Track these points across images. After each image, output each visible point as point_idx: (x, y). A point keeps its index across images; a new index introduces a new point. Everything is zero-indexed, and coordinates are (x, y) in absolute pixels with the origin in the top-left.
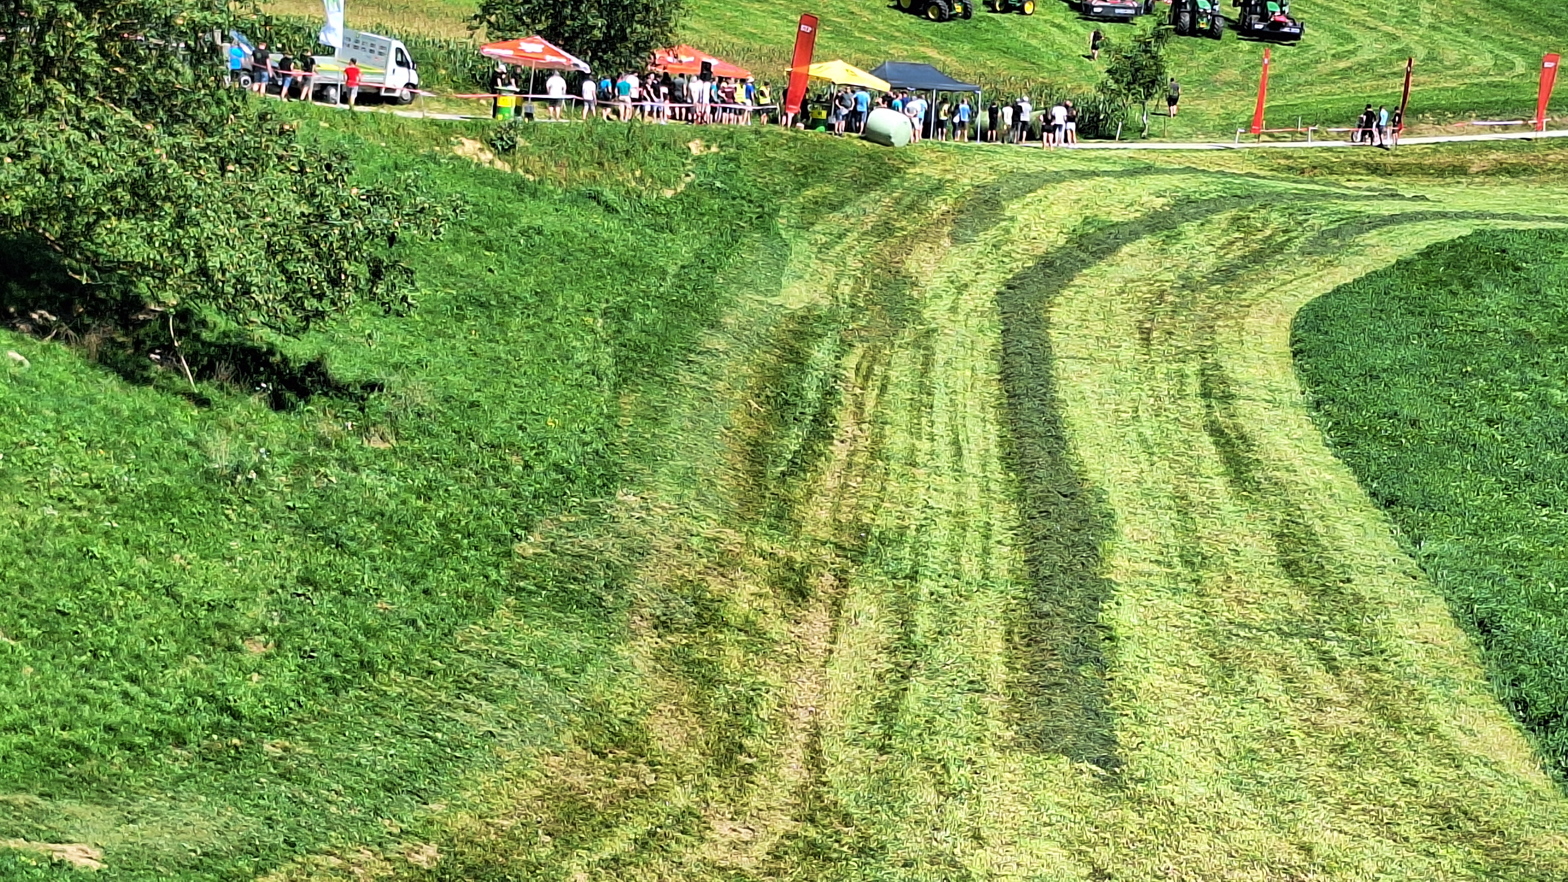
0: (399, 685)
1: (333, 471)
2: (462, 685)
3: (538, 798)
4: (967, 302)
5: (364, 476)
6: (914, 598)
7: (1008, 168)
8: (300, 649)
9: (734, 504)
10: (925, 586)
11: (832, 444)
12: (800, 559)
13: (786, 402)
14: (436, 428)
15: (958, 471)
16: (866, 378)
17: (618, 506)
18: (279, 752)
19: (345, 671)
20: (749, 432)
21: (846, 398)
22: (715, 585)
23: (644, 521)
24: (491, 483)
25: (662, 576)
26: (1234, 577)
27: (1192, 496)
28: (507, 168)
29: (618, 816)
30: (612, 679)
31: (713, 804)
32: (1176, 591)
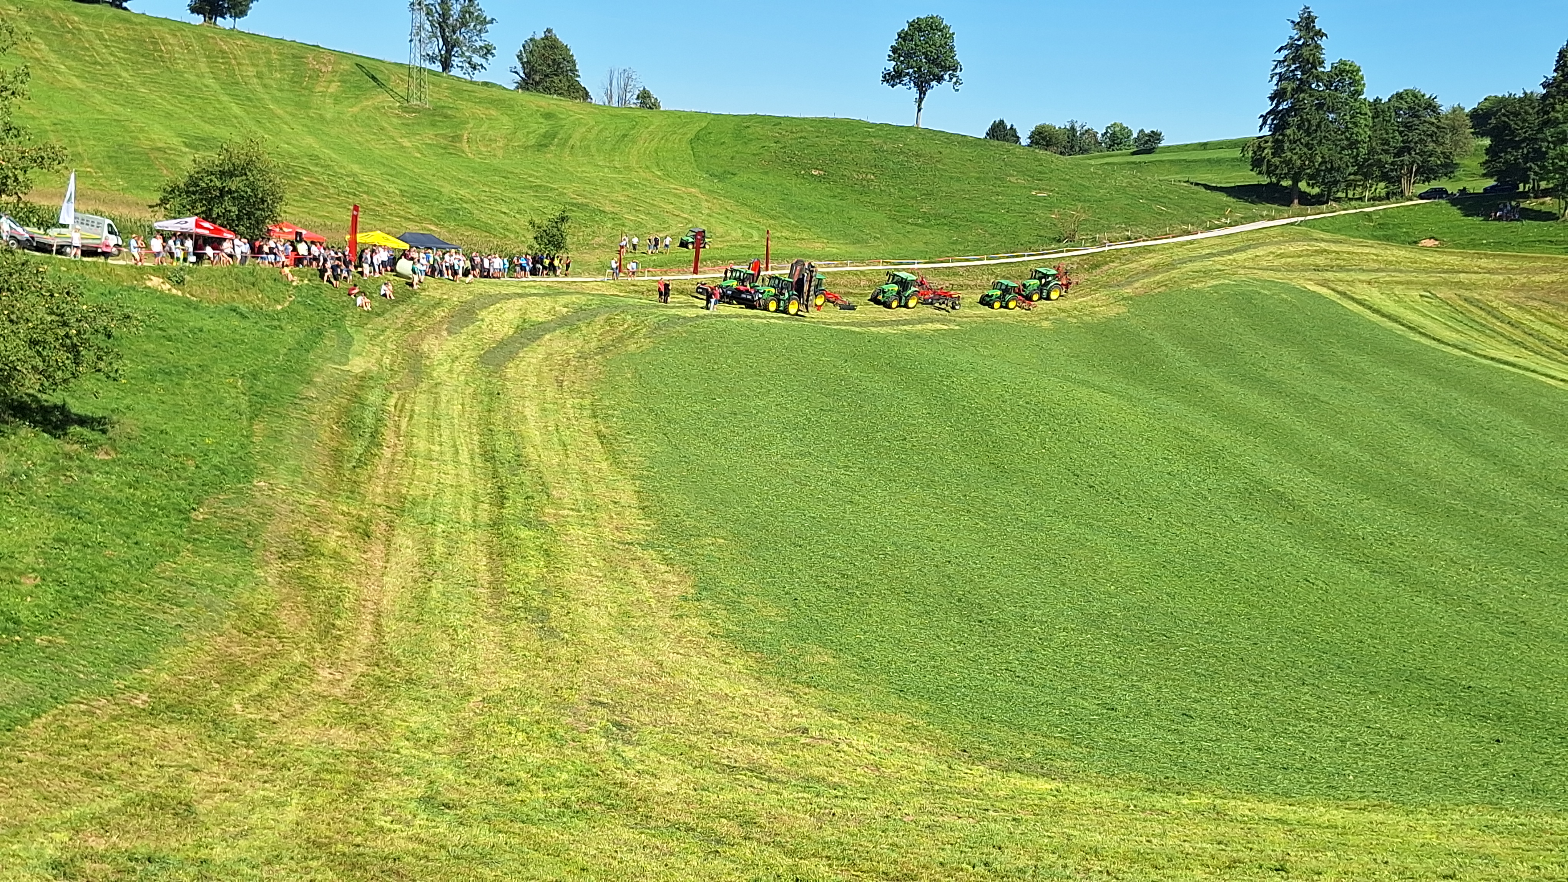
0: (120, 599)
1: (75, 474)
2: (161, 598)
3: (211, 662)
4: (458, 367)
5: (95, 476)
6: (434, 535)
7: (480, 292)
8: (57, 581)
9: (325, 485)
10: (440, 527)
11: (382, 449)
12: (365, 515)
13: (354, 426)
14: (140, 447)
15: (456, 462)
16: (401, 411)
17: (255, 489)
18: (46, 643)
19: (87, 592)
20: (332, 444)
21: (390, 423)
22: (315, 532)
23: (270, 496)
24: (175, 477)
25: (283, 529)
26: (615, 517)
27: (590, 472)
28: (180, 293)
29: (260, 669)
30: (254, 590)
31: (318, 660)
32: (583, 525)
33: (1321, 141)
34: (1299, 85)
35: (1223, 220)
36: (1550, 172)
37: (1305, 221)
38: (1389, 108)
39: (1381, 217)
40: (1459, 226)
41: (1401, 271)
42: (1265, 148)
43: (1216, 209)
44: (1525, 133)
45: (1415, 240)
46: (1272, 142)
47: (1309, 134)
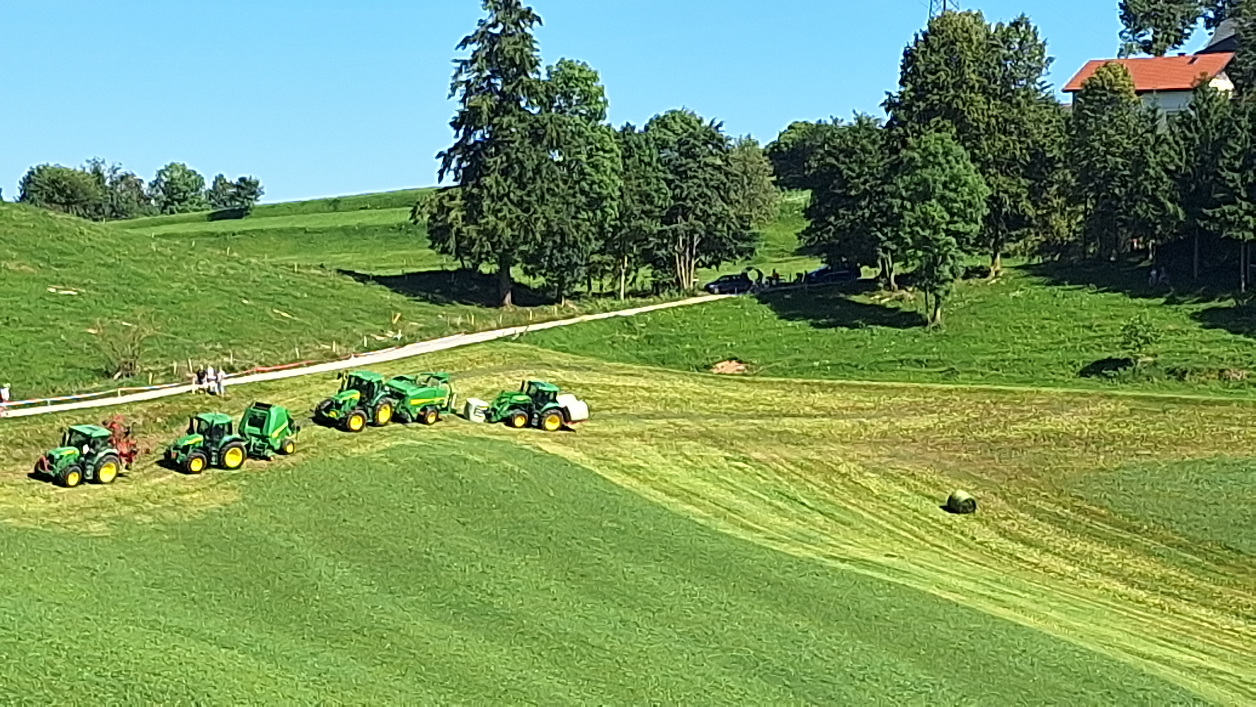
33: (542, 197)
34: (500, 102)
35: (390, 334)
36: (907, 247)
37: (528, 334)
38: (647, 141)
39: (648, 325)
40: (773, 339)
41: (689, 416)
42: (450, 209)
43: (375, 313)
44: (864, 183)
45: (706, 363)
46: (463, 198)
47: (522, 186)
